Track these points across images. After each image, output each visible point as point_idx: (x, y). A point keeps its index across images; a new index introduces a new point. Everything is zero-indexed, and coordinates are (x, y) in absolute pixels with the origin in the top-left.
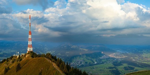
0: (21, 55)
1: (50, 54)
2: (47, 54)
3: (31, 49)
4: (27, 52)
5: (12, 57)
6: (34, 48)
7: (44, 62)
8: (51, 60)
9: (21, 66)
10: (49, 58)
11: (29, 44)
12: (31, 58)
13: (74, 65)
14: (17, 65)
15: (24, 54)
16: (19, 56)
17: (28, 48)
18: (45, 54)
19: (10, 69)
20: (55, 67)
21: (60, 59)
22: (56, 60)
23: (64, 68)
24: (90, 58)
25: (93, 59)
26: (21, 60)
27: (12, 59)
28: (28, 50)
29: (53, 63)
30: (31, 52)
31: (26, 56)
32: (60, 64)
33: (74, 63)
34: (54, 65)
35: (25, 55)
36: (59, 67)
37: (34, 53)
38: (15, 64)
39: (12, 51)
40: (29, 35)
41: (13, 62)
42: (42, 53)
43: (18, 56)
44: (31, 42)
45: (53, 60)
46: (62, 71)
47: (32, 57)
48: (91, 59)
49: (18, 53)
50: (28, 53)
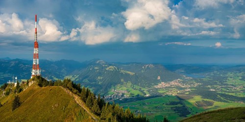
0: (21, 83)
1: (69, 81)
2: (65, 81)
3: (38, 72)
4: (32, 77)
5: (6, 85)
6: (44, 71)
7: (60, 95)
8: (71, 90)
9: (21, 101)
10: (68, 87)
11: (35, 64)
12: (37, 87)
13: (111, 99)
14: (14, 98)
15: (26, 81)
16: (18, 84)
17: (34, 70)
18: (62, 81)
19: (2, 105)
20: (77, 102)
21: (86, 88)
22: (80, 90)
23: (93, 104)
24: (138, 87)
25: (143, 89)
26: (21, 90)
27: (5, 88)
28: (33, 74)
29: (74, 96)
30: (38, 77)
31: (30, 84)
32: (87, 97)
33: (111, 96)
34: (78, 99)
35: (28, 83)
36: (85, 102)
37: (43, 79)
38: (10, 98)
39: (6, 75)
40: (35, 49)
41: (7, 94)
42: (57, 79)
43: (16, 84)
44: (38, 60)
45: (75, 91)
46: (90, 109)
47: (40, 85)
48: (140, 89)
49: (16, 78)
50: (33, 79)
